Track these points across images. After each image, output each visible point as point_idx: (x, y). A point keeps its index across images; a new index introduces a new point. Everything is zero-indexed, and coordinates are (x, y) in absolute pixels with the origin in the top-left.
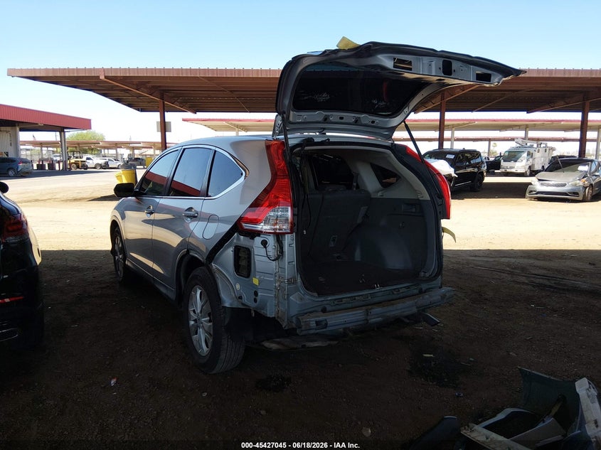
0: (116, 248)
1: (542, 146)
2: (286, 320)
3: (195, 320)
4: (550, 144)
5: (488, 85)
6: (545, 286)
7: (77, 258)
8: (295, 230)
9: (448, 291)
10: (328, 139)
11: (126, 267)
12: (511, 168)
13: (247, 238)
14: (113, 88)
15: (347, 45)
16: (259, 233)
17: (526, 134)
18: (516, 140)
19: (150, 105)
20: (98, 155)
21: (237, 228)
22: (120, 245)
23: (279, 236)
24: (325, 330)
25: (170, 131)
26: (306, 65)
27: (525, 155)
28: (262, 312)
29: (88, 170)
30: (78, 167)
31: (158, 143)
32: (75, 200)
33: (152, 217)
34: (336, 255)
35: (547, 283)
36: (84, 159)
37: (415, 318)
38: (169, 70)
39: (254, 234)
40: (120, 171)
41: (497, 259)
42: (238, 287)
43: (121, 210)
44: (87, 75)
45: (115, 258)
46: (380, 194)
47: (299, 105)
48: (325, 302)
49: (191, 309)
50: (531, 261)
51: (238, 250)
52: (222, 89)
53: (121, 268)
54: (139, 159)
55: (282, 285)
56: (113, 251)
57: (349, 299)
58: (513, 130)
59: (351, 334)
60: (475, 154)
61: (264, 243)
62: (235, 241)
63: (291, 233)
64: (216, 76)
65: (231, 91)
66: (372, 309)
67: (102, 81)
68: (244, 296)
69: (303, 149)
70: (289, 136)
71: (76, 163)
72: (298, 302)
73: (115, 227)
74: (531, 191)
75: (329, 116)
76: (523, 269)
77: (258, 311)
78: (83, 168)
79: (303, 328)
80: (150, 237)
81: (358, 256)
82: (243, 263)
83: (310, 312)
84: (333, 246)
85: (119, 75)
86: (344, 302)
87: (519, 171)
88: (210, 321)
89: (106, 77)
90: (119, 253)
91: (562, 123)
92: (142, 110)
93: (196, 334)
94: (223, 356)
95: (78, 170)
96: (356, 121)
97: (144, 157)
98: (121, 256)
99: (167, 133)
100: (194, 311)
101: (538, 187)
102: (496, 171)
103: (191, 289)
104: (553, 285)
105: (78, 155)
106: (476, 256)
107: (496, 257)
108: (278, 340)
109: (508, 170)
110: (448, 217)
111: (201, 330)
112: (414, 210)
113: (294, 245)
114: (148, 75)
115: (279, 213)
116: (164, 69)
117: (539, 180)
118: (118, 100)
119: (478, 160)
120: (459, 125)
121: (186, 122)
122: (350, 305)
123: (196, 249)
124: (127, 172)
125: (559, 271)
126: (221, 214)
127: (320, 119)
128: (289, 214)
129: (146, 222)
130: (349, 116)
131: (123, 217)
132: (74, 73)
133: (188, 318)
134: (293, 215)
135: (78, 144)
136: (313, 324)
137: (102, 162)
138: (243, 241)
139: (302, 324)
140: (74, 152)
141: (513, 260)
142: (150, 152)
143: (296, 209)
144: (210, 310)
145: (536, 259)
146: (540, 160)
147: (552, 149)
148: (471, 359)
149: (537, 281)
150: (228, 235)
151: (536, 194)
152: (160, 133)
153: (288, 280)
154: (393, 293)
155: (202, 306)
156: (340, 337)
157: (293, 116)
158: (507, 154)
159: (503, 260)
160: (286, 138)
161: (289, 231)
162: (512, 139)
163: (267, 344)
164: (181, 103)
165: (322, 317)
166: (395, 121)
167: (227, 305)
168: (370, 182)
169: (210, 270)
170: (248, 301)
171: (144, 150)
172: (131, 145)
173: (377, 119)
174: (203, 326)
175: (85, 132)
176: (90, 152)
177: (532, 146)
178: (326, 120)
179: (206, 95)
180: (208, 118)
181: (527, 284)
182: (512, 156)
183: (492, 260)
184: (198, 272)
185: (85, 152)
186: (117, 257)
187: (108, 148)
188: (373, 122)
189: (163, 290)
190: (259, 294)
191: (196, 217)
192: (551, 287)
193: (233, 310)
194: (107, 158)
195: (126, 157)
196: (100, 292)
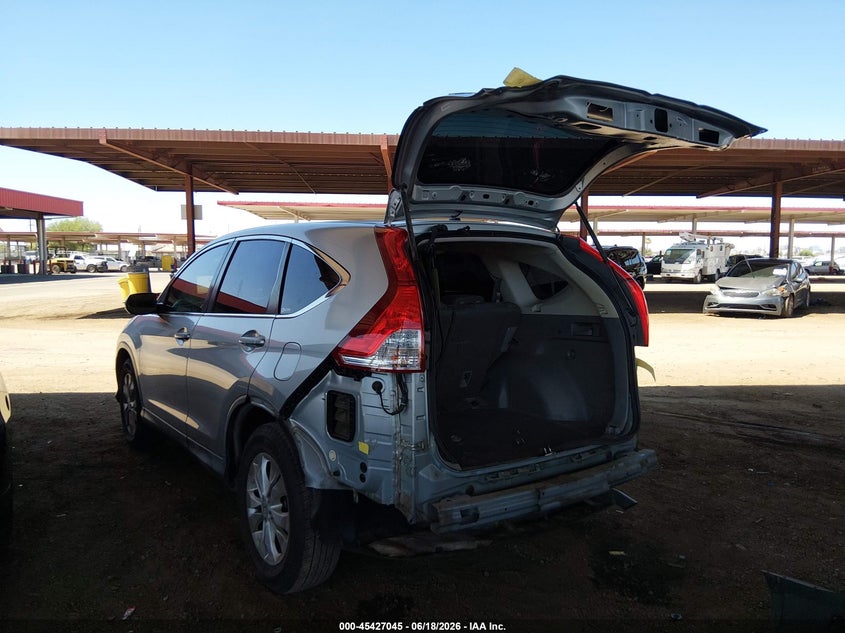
0: (126, 391)
1: (716, 242)
2: (412, 510)
3: (259, 509)
4: (727, 240)
5: (711, 149)
6: (761, 439)
7: (61, 405)
8: (427, 366)
9: (650, 456)
10: (468, 228)
11: (140, 420)
12: (678, 271)
13: (349, 379)
14: (118, 157)
15: (521, 81)
16: (369, 371)
17: (694, 226)
18: (681, 235)
19: (171, 182)
20: (92, 252)
21: (333, 362)
22: (132, 387)
23: (401, 376)
24: (474, 524)
25: (201, 219)
26: (444, 114)
27: (694, 254)
28: (372, 496)
29: (77, 274)
30: (62, 270)
31: (181, 235)
32: (59, 317)
33: (186, 345)
34: (470, 400)
35: (761, 434)
36: (71, 258)
37: (604, 500)
38: (201, 132)
39: (360, 373)
40: (126, 276)
41: (684, 400)
42: (332, 455)
43: (134, 333)
44: (81, 138)
45: (122, 407)
46: (535, 308)
47: (426, 176)
48: (472, 479)
49: (251, 490)
50: (733, 403)
51: (333, 397)
52: (277, 160)
53: (132, 422)
54: (152, 258)
55: (406, 452)
56: (120, 396)
57: (508, 473)
58: (675, 221)
59: (511, 528)
60: (631, 252)
61: (378, 387)
62: (329, 383)
63: (422, 371)
64: (269, 141)
65: (289, 164)
66: (544, 488)
67: (103, 148)
68: (343, 471)
69: (431, 241)
70: (413, 222)
71: (59, 264)
72: (431, 480)
73: (124, 359)
74: (710, 304)
75: (468, 193)
76: (724, 415)
77: (366, 494)
78: (69, 271)
79: (442, 522)
80: (183, 374)
81: (503, 400)
82: (342, 418)
83: (451, 496)
84: (465, 385)
85: (128, 138)
86: (501, 478)
87: (687, 276)
88: (284, 510)
89: (108, 141)
90: (129, 400)
91: (743, 211)
92: (160, 189)
93: (260, 528)
94: (306, 566)
95: (62, 273)
96: (507, 201)
97: (159, 256)
98: (132, 404)
99: (195, 221)
100: (256, 493)
101: (721, 298)
102: (655, 276)
103: (253, 456)
104: (772, 438)
105: (63, 252)
106: (653, 396)
107: (681, 398)
108: (395, 539)
109: (672, 275)
110: (645, 343)
111: (267, 524)
112: (590, 333)
113: (425, 390)
114: (184, 140)
115: (402, 340)
116: (194, 131)
117: (721, 288)
118: (125, 175)
119: (635, 261)
120: (603, 214)
121: (222, 207)
122: (509, 482)
123: (263, 396)
124: (137, 276)
125: (775, 418)
126: (303, 341)
127: (456, 197)
128: (418, 341)
129: (175, 351)
130: (498, 194)
131: (138, 344)
132: (61, 135)
133: (245, 503)
134: (425, 342)
135: (64, 237)
136: (457, 516)
137: (97, 262)
138: (342, 382)
139: (440, 516)
140: (56, 247)
141: (706, 402)
142: (169, 248)
143: (428, 333)
144: (285, 492)
145: (737, 398)
146: (714, 262)
147: (730, 246)
148: (683, 557)
149: (749, 432)
150: (318, 375)
151: (718, 307)
152: (185, 221)
153: (416, 446)
154: (572, 461)
155: (271, 488)
156: (494, 532)
157: (418, 192)
158: (669, 253)
159: (692, 401)
160: (409, 225)
161: (417, 368)
162: (676, 234)
163: (379, 547)
164: (216, 179)
165: (469, 504)
166: (562, 202)
167: (315, 485)
168: (519, 291)
169: (286, 429)
170: (350, 478)
171: (159, 245)
172: (140, 239)
173: (537, 199)
174: (272, 518)
175: (72, 219)
176: (80, 248)
177: (702, 243)
178: (464, 199)
179: (255, 169)
180: (254, 200)
181: (735, 437)
182: (677, 256)
183: (677, 401)
184: (264, 430)
185: (73, 248)
186: (126, 405)
187: (107, 243)
188: (531, 203)
189: (203, 458)
190: (369, 468)
191: (262, 345)
192: (768, 440)
193: (324, 493)
194: (106, 257)
195: (132, 255)
196: (99, 459)
